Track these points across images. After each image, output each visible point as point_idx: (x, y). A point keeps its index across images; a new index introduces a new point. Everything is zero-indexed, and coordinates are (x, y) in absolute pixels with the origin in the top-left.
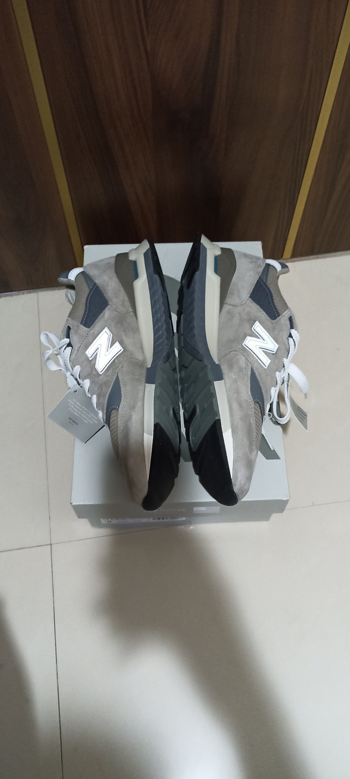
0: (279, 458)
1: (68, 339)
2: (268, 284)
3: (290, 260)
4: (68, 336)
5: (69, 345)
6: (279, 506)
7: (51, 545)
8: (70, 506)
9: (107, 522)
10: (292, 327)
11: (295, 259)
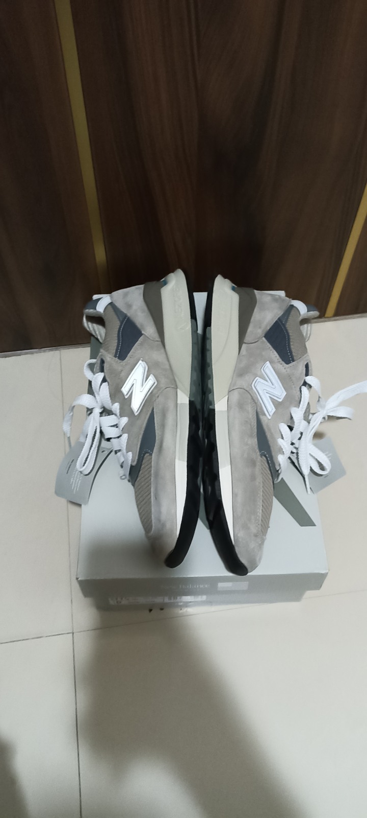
0: (314, 525)
1: (103, 373)
2: (287, 326)
3: (334, 318)
4: (102, 370)
5: (104, 380)
6: (315, 581)
7: (73, 633)
8: (76, 581)
9: (116, 602)
10: (307, 375)
11: (337, 318)
